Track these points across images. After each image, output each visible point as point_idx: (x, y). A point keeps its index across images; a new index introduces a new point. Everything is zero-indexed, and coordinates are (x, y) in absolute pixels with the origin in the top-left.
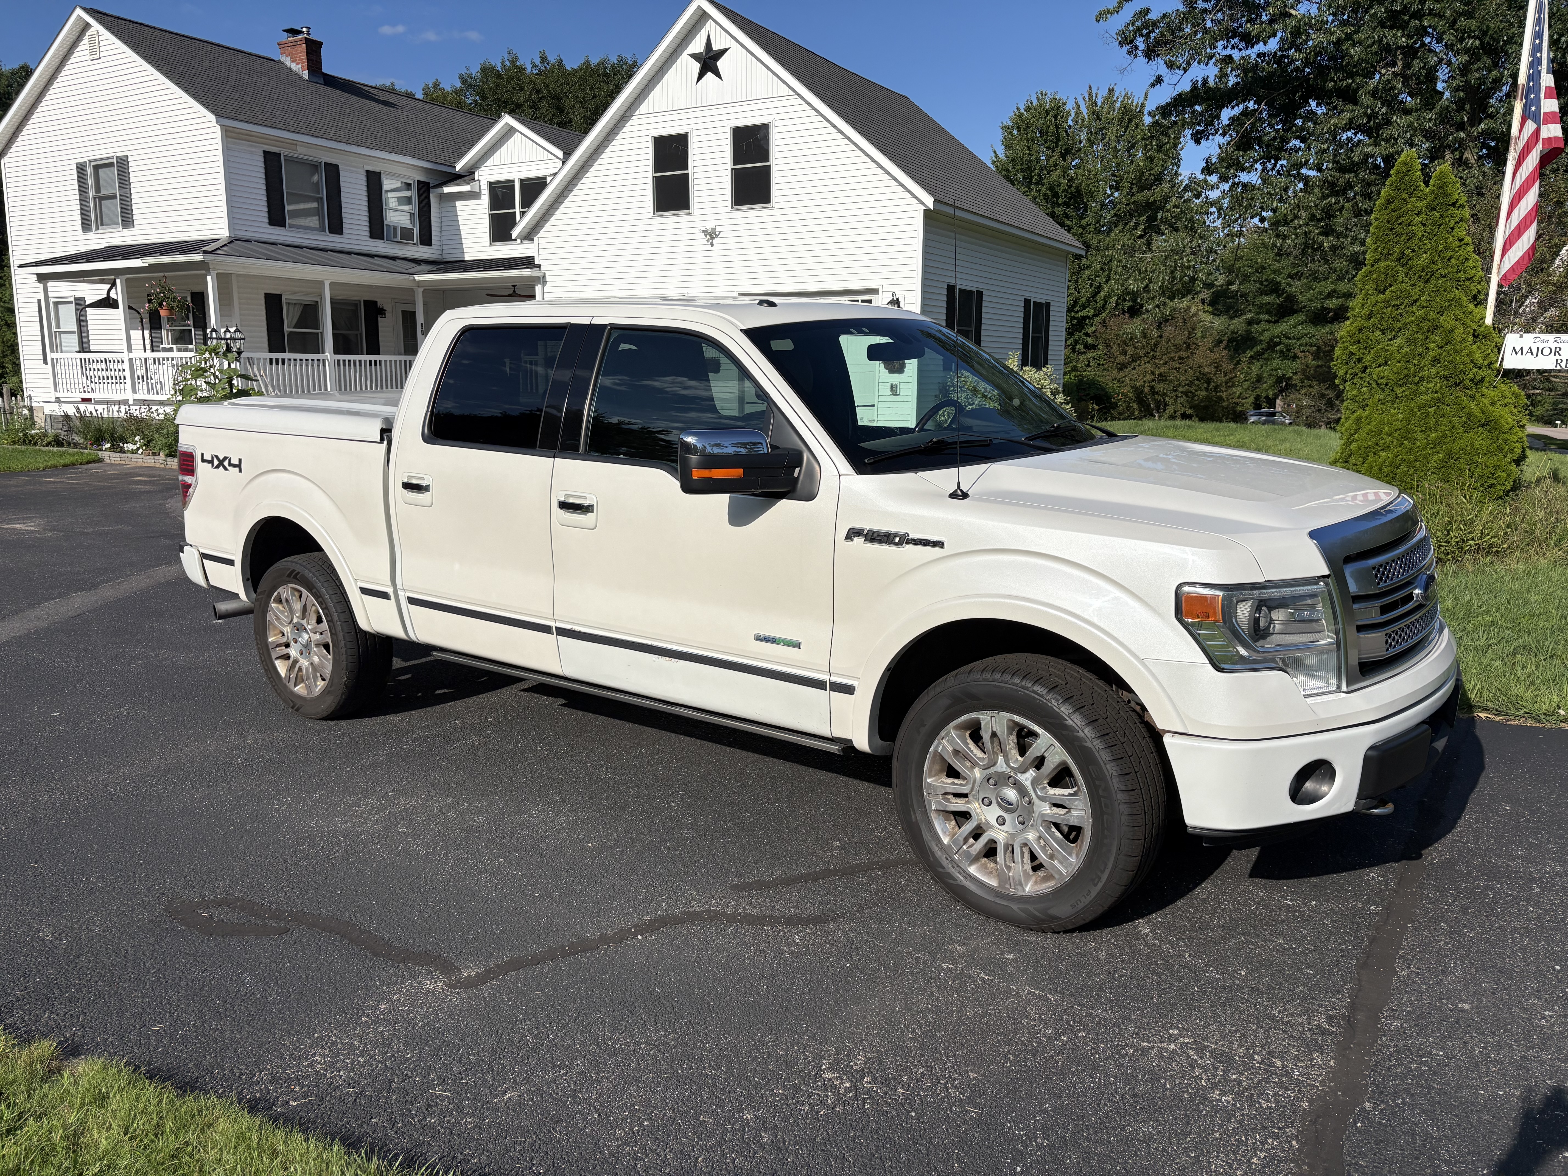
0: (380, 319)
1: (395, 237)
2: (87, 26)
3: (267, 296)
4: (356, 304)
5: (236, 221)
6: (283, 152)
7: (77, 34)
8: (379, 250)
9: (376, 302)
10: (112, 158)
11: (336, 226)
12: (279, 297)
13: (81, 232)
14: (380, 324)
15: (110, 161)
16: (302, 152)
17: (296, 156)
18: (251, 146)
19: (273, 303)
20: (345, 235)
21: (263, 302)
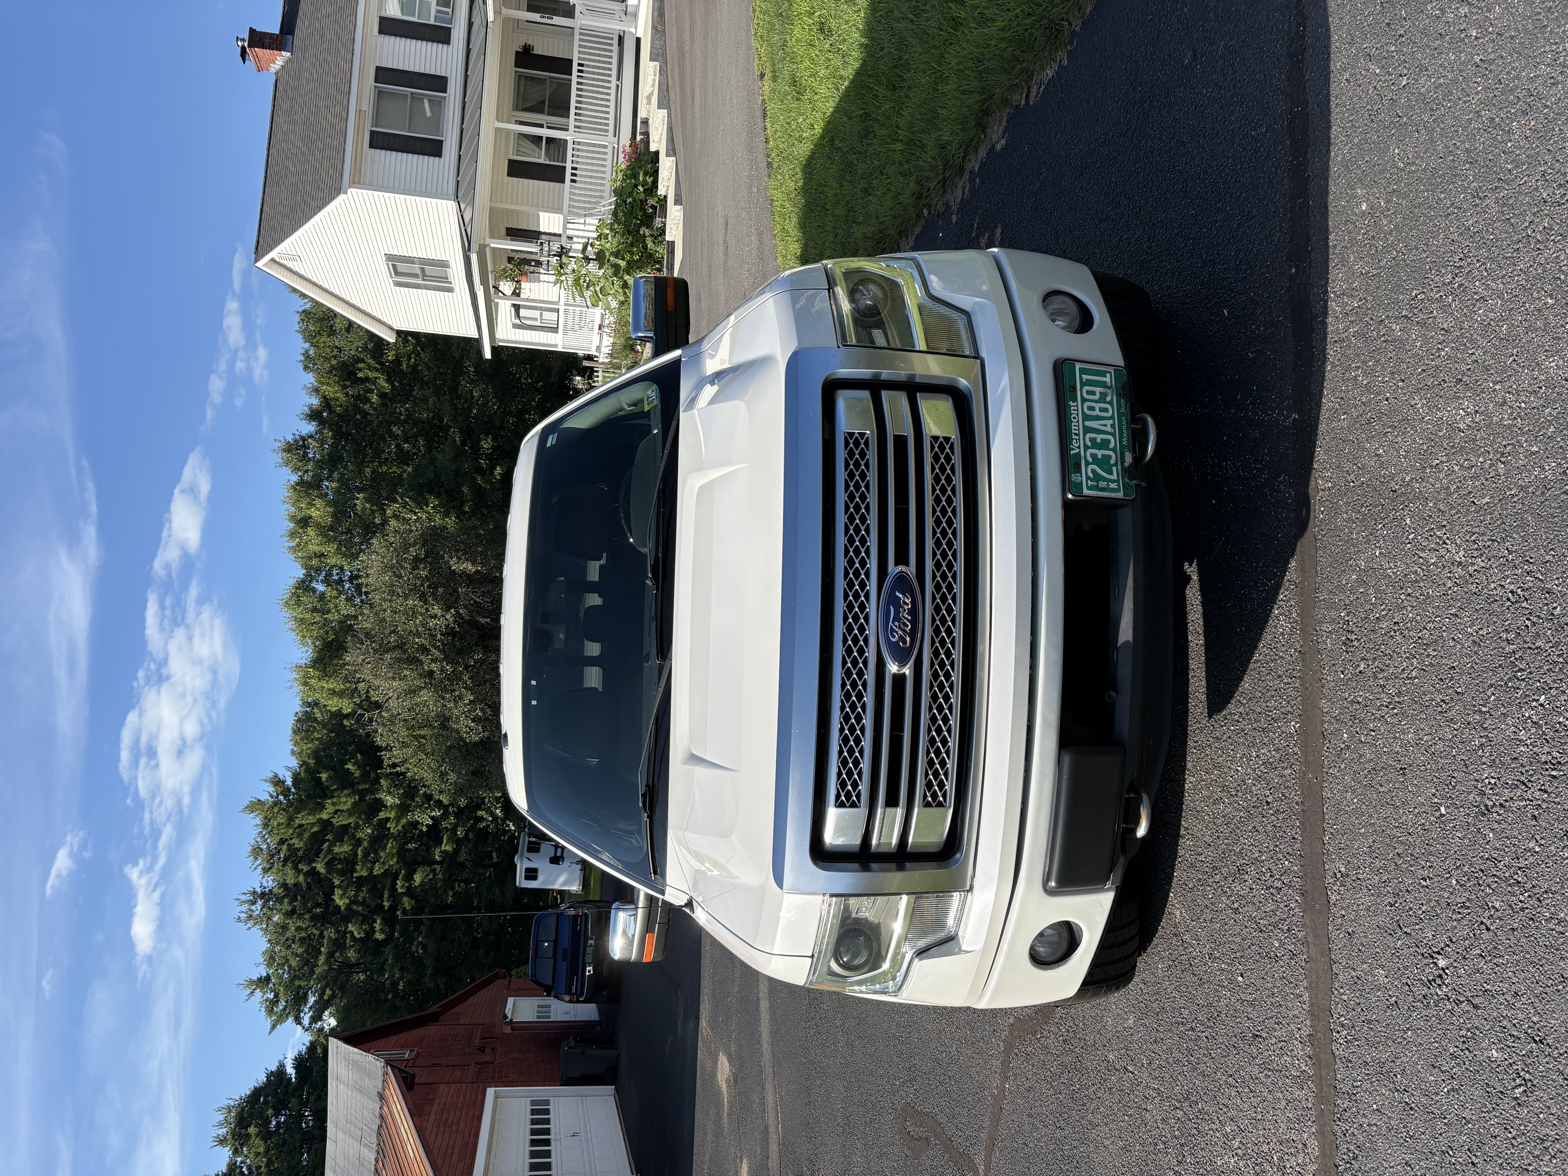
0: (535, 52)
1: (447, 13)
2: (273, 260)
3: (510, 174)
4: (519, 77)
5: (439, 191)
6: (368, 128)
7: (279, 267)
8: (461, 36)
9: (517, 52)
10: (388, 264)
11: (439, 83)
12: (511, 162)
13: (454, 294)
14: (540, 53)
15: (391, 266)
16: (367, 106)
17: (371, 112)
18: (366, 159)
19: (517, 169)
20: (448, 75)
21: (515, 180)
